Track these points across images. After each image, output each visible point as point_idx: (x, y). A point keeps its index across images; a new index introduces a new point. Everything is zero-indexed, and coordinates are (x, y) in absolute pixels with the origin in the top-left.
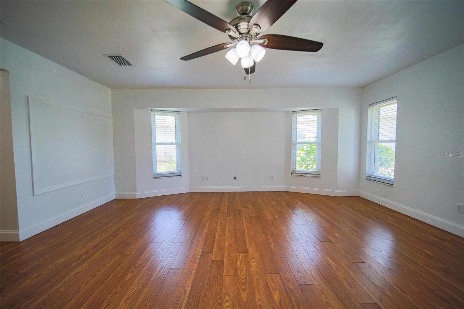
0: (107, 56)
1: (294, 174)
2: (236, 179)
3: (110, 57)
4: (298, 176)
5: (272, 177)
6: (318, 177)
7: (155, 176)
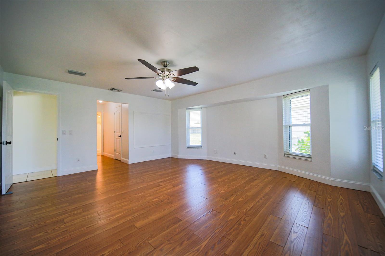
0: (152, 91)
1: (288, 155)
2: (236, 154)
3: (153, 91)
4: (289, 157)
5: (266, 156)
6: (308, 161)
7: (188, 147)
